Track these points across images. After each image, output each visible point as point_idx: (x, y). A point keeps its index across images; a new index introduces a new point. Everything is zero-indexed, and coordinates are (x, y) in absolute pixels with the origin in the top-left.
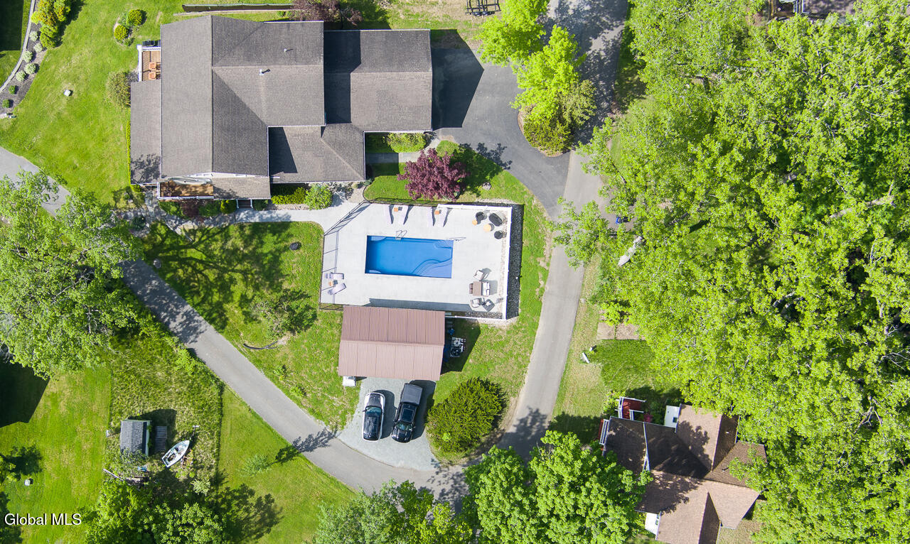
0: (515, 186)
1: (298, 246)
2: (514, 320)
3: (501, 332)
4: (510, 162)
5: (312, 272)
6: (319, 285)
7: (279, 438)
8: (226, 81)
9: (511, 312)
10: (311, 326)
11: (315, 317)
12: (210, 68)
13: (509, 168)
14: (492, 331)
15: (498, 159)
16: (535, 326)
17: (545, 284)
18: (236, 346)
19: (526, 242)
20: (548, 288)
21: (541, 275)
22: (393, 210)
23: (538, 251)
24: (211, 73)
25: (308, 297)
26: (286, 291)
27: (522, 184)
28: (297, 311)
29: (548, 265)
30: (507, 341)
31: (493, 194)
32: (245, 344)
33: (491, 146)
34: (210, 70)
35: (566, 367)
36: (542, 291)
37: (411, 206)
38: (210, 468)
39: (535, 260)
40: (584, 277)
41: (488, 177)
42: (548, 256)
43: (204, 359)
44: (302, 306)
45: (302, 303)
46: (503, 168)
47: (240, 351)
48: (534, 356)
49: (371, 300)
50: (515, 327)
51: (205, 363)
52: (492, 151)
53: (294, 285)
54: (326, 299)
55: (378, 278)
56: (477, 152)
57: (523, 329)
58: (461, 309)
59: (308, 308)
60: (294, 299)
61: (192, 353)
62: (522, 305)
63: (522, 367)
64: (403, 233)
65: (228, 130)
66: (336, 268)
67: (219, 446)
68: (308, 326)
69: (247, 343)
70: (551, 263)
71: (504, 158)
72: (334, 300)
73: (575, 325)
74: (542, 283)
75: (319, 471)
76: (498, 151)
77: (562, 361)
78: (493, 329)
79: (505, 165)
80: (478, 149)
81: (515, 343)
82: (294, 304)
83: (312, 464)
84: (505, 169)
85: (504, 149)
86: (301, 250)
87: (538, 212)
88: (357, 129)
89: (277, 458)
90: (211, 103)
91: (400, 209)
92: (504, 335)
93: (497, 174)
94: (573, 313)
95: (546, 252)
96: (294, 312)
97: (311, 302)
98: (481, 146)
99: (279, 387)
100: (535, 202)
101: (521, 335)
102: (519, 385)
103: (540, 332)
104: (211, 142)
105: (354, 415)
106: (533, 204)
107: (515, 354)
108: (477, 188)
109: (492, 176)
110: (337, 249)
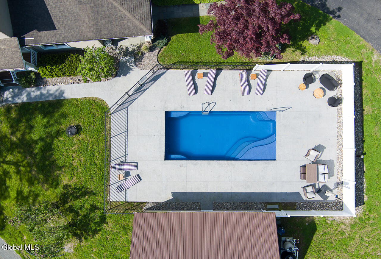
0: (348, 39)
1: (78, 129)
3: (343, 226)
4: (340, 9)
5: (97, 162)
6: (105, 179)
9: (359, 201)
10: (100, 230)
11: (103, 220)
13: (339, 17)
14: (332, 225)
15: (324, 6)
22: (196, 76)
25: (93, 194)
26: (66, 187)
27: (357, 36)
28: (82, 213)
30: (352, 238)
31: (322, 50)
37: (219, 70)
41: (313, 29)
44: (87, 206)
45: (87, 202)
46: (331, 17)
49: (174, 194)
53: (75, 179)
54: (115, 196)
55: (181, 165)
57: (371, 221)
58: (290, 200)
59: (94, 208)
60: (77, 198)
62: (369, 190)
64: (211, 106)
66: (126, 155)
68: (95, 232)
71: (331, 4)
78: (333, 223)
79: (333, 13)
81: (362, 240)
82: (77, 203)
84: (334, 17)
86: (83, 135)
91: (205, 75)
92: (348, 231)
93: (325, 24)
96: (78, 214)
97: (99, 200)
100: (375, 57)
101: (368, 229)
106: (374, 60)
107: (363, 253)
108: (301, 43)
109: (318, 27)
110: (127, 131)
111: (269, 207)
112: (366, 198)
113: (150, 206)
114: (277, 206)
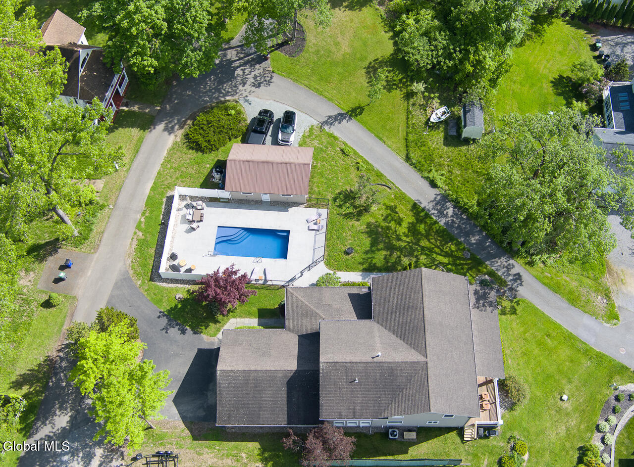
0: (155, 297)
1: (347, 253)
2: (170, 194)
4: (159, 317)
6: (330, 222)
7: (361, 123)
8: (413, 351)
9: (170, 199)
10: (337, 194)
11: (335, 200)
12: (428, 360)
13: (160, 312)
15: (170, 320)
16: (153, 189)
17: (140, 219)
18: (397, 188)
19: (152, 251)
20: (138, 216)
21: (143, 225)
22: (264, 280)
23: (142, 244)
24: (428, 355)
25: (340, 215)
26: (358, 220)
27: (149, 298)
28: (348, 205)
29: (135, 233)
30: (177, 178)
31: (174, 291)
32: (390, 189)
33: (174, 332)
34: (429, 358)
35: (133, 160)
36: (143, 214)
38: (414, 105)
39: (146, 237)
40: (107, 223)
41: (180, 306)
42: (134, 240)
43: (423, 180)
44: (344, 208)
45: (346, 210)
46: (166, 313)
47: (393, 184)
48: (158, 167)
49: (287, 211)
50: (170, 188)
51: (422, 177)
52: (174, 327)
53: (350, 223)
54: (324, 212)
55: (280, 227)
56: (187, 327)
57: (163, 187)
58: (212, 203)
59: (340, 206)
60: (351, 213)
61: (433, 184)
63: (168, 161)
64: (256, 261)
65: (409, 307)
66: (315, 235)
67: (407, 118)
68: (340, 193)
69: (389, 190)
70: (133, 234)
71: (164, 321)
72: (318, 211)
73: (120, 189)
74: (143, 220)
75: (330, 100)
76: (168, 327)
77: (135, 164)
79: (164, 315)
80: (186, 329)
81: (171, 177)
82: (351, 210)
83: (336, 104)
84: (163, 312)
85: (164, 329)
86: (344, 249)
87: (138, 274)
88: (291, 331)
89: (364, 109)
90: (426, 328)
92: (179, 183)
93: (171, 308)
94: (120, 199)
95: (135, 243)
96: (351, 204)
98: (183, 332)
99: (362, 157)
100: (139, 283)
101: (166, 183)
102: (173, 148)
103: (150, 184)
104: (424, 293)
105: (302, 134)
106: (140, 281)
107: (172, 170)
108: (189, 297)
109: (176, 306)
110: (314, 249)
111: (227, 200)
112: (164, 200)
113: (302, 206)
114: (221, 200)
